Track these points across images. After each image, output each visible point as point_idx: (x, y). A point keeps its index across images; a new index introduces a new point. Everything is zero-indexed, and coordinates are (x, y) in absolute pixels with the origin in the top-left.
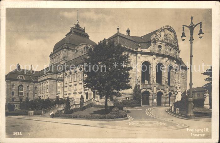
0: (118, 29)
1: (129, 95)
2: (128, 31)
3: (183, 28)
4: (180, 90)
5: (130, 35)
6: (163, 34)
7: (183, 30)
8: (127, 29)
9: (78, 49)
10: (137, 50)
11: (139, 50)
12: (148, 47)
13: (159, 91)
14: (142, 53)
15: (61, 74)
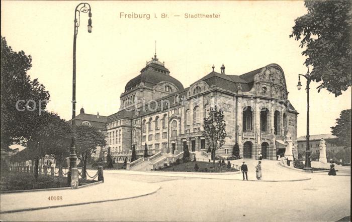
0: (213, 68)
1: (228, 147)
2: (223, 68)
3: (299, 77)
4: (291, 140)
5: (225, 72)
6: (268, 72)
7: (299, 80)
8: (221, 66)
9: (157, 89)
10: (237, 92)
11: (240, 93)
12: (250, 89)
13: (263, 141)
14: (243, 97)
15: (139, 121)
